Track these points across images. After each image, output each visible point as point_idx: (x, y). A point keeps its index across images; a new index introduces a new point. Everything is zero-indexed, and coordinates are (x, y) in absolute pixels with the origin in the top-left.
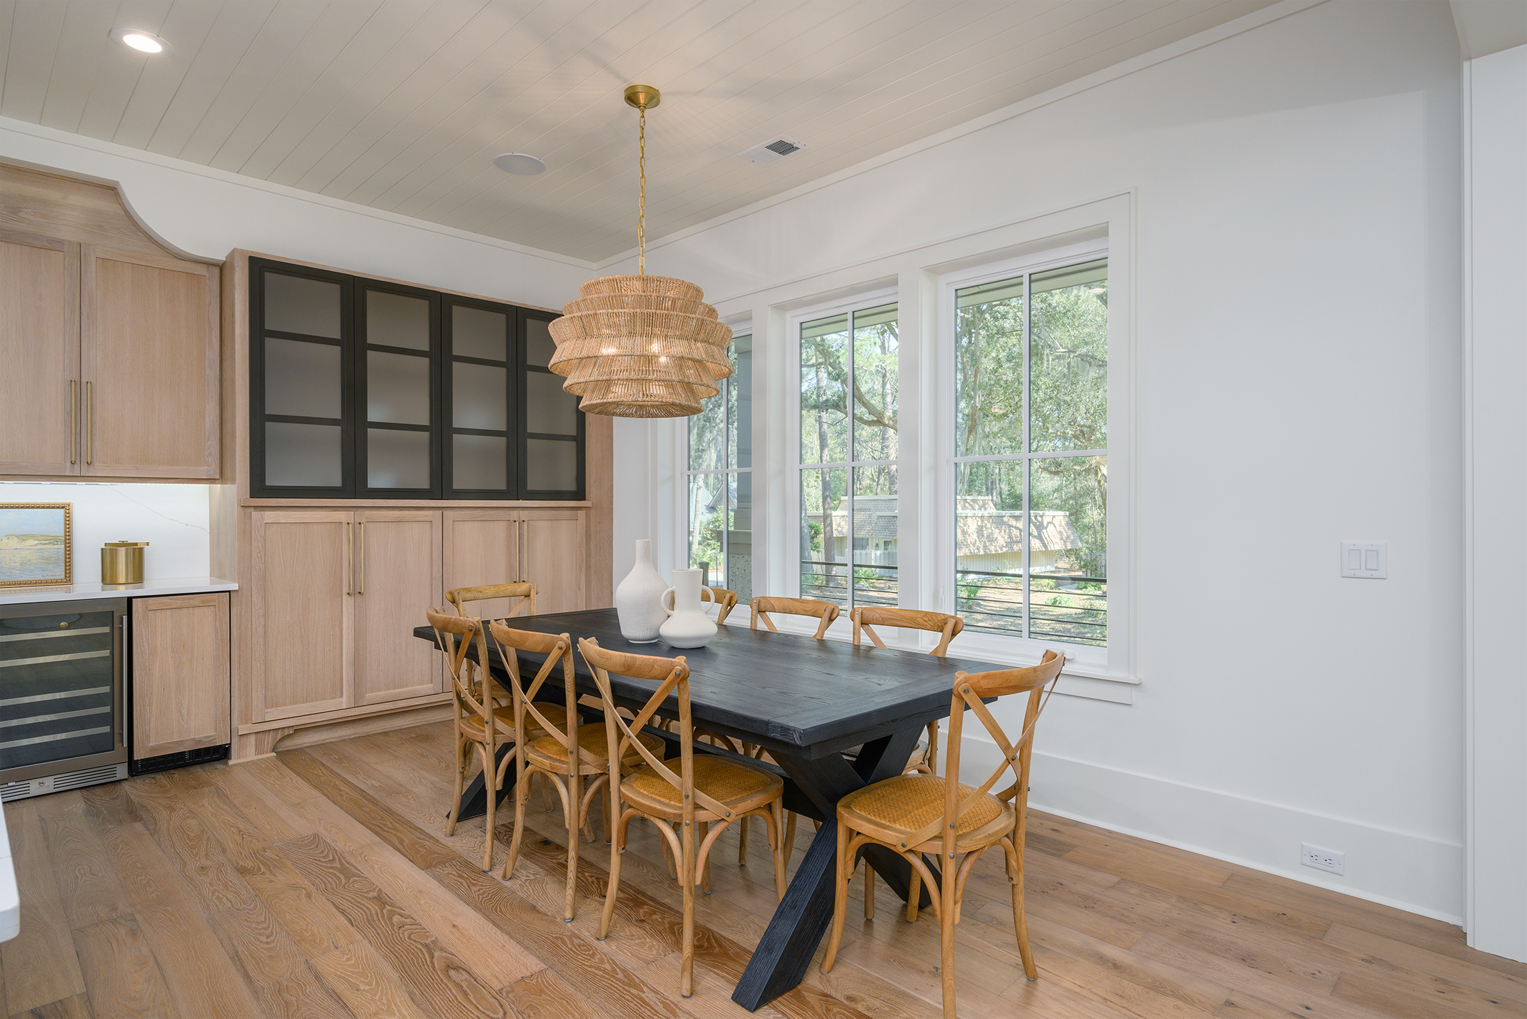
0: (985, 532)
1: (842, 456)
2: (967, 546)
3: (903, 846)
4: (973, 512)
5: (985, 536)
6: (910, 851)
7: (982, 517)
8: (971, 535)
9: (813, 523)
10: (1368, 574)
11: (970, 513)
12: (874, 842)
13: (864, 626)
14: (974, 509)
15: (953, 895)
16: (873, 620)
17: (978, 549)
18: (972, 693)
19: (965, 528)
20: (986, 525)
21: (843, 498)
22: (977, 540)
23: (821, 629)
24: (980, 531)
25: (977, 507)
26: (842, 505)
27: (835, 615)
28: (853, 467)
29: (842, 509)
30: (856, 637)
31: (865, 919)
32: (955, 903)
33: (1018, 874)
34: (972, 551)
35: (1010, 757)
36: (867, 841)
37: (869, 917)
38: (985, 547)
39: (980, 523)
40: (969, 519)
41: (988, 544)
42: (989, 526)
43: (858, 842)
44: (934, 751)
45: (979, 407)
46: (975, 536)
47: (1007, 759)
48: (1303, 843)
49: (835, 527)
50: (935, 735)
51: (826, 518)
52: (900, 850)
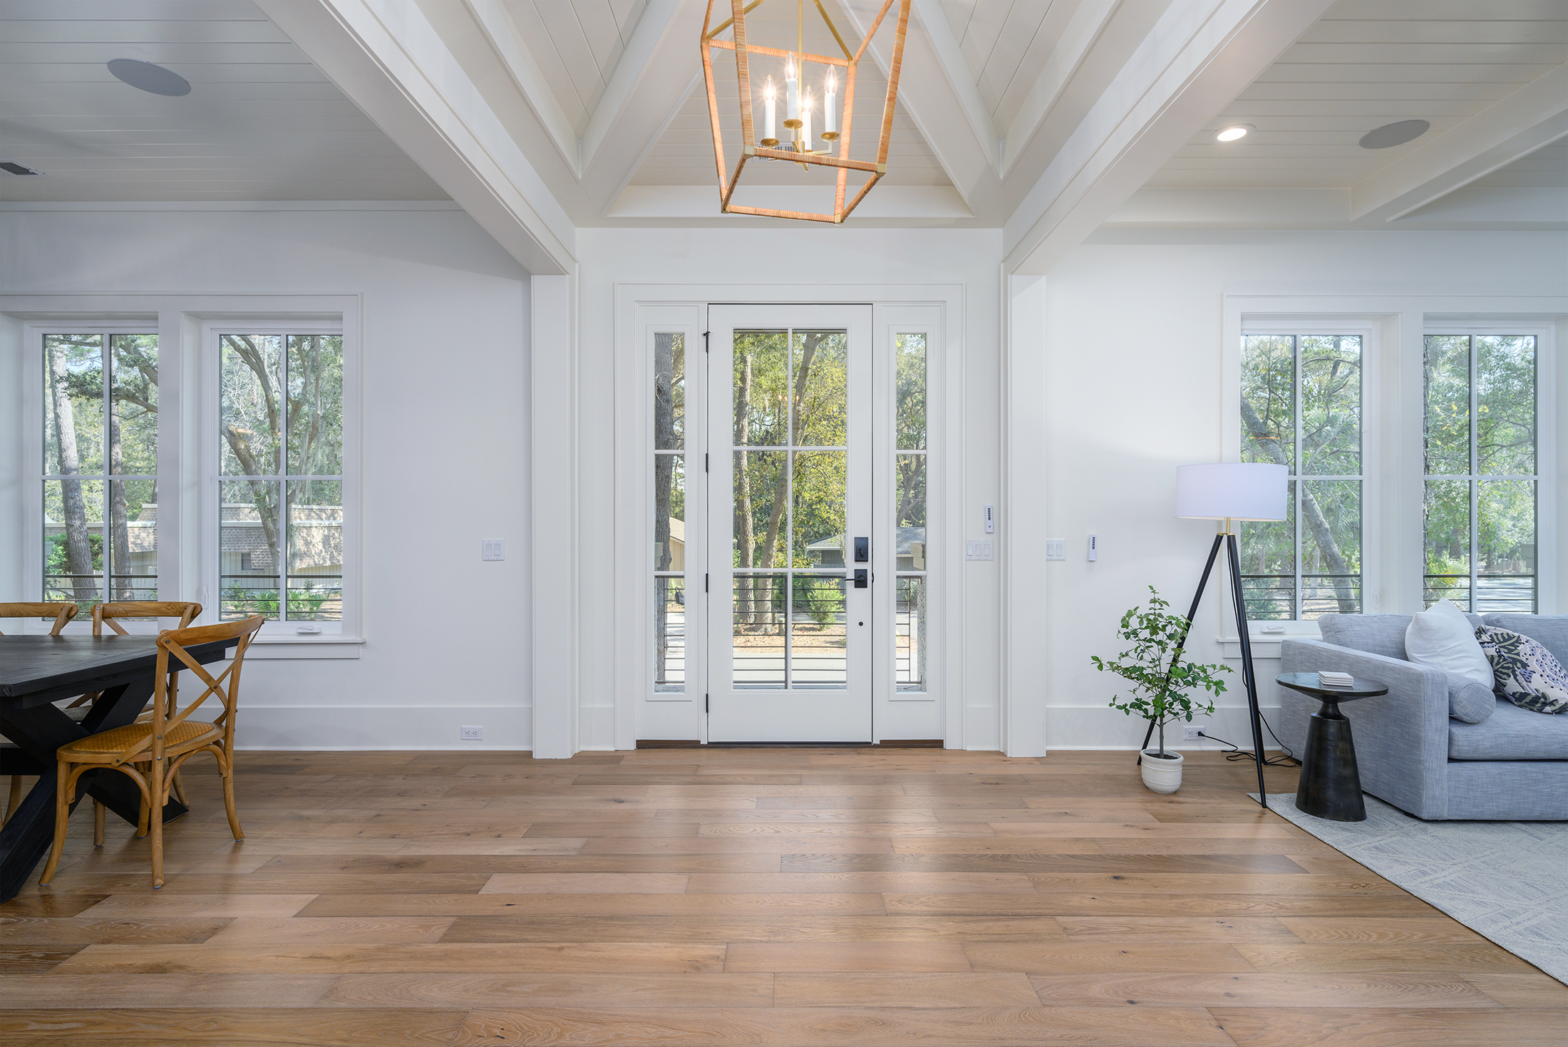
0: (332, 542)
1: (146, 455)
2: (311, 556)
3: (118, 761)
4: (320, 522)
5: (333, 546)
6: (124, 764)
7: (329, 527)
8: (316, 545)
9: (96, 535)
10: (495, 558)
11: (315, 523)
12: (93, 767)
13: (106, 620)
14: (321, 519)
15: (161, 786)
16: (116, 613)
17: (324, 559)
18: (173, 643)
19: (309, 539)
20: (333, 534)
21: (145, 506)
22: (323, 550)
23: (56, 627)
24: (326, 541)
25: (324, 516)
26: (142, 514)
27: (73, 613)
28: (110, 481)
29: (144, 519)
30: (96, 629)
31: (95, 847)
32: (163, 792)
33: (227, 770)
34: (317, 561)
35: (213, 686)
36: (86, 768)
37: (99, 844)
38: (332, 557)
39: (326, 533)
40: (314, 529)
41: (335, 554)
42: (337, 535)
43: (78, 771)
44: (173, 710)
45: (321, 415)
46: (320, 546)
47: (210, 688)
48: (463, 726)
49: (131, 539)
50: (174, 697)
51: (117, 531)
52: (115, 765)
